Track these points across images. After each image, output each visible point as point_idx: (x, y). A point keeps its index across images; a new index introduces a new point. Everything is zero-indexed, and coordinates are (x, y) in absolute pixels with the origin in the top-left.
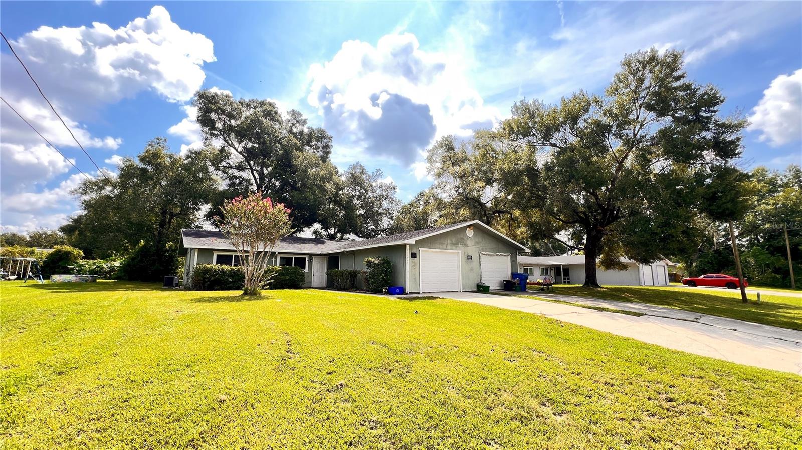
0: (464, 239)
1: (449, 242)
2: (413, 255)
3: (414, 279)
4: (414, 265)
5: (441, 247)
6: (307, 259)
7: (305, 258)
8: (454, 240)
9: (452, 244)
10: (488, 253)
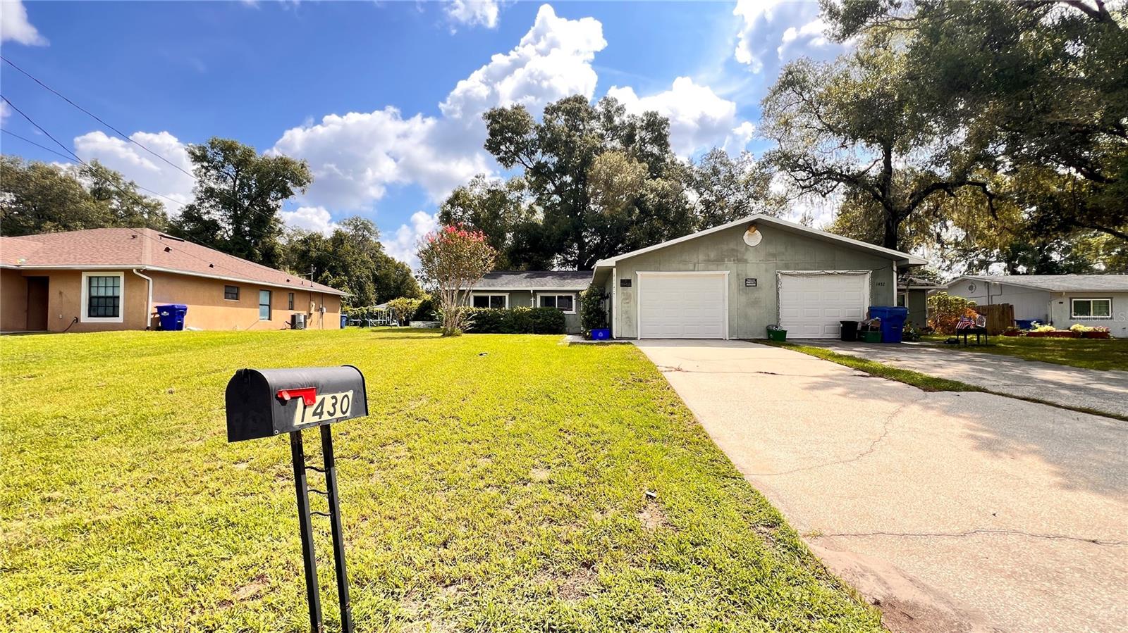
0: (737, 251)
1: (701, 257)
2: (626, 283)
3: (628, 317)
4: (627, 298)
5: (681, 266)
6: (574, 297)
7: (571, 297)
8: (712, 255)
9: (708, 261)
10: (801, 272)
